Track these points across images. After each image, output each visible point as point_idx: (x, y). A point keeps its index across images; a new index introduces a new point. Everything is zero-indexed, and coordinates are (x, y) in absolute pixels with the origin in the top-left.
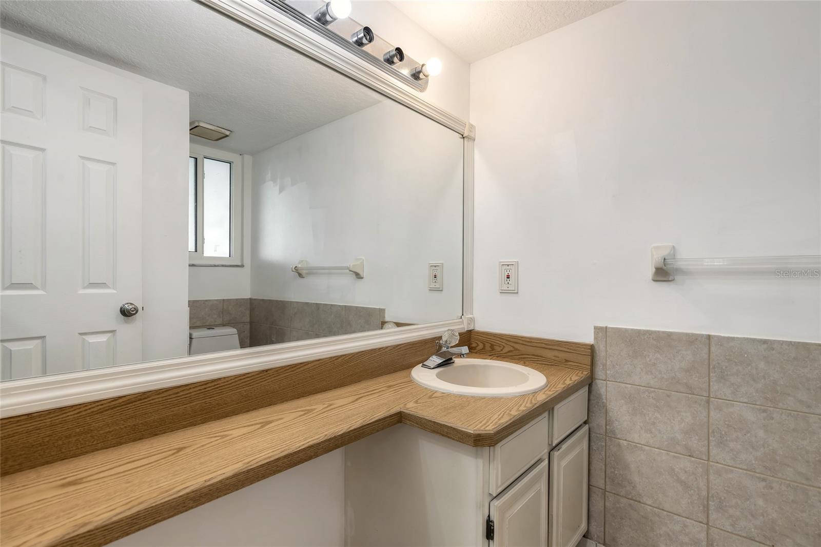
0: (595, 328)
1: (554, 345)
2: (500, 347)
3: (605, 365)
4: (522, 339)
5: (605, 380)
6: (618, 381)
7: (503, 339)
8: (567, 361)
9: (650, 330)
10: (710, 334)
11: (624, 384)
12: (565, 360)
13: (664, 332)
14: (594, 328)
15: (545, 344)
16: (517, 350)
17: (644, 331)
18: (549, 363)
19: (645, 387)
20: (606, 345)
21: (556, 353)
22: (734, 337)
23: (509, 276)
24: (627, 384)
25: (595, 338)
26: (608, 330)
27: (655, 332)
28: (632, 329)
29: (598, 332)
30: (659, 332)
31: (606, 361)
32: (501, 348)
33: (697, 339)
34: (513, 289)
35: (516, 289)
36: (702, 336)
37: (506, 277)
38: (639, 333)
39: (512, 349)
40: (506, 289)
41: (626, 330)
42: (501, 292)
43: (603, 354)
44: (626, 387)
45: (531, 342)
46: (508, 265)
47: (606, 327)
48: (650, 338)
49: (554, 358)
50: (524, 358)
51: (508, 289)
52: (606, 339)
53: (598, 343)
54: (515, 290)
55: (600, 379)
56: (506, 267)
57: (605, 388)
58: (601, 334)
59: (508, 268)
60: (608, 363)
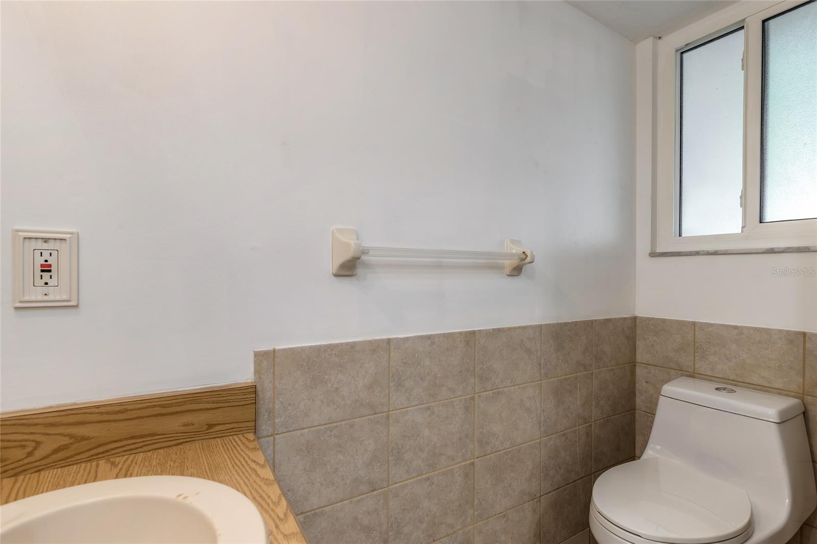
0: (257, 355)
1: (185, 403)
2: (24, 447)
3: (270, 412)
4: (97, 410)
5: (271, 436)
6: (291, 429)
7: (35, 425)
8: (210, 426)
9: (331, 344)
10: (390, 337)
11: (299, 432)
12: (208, 425)
13: (347, 344)
14: (255, 355)
15: (164, 406)
16: (84, 438)
17: (325, 346)
18: (171, 443)
19: (325, 424)
20: (274, 378)
21: (188, 418)
22: (408, 337)
23: (50, 266)
24: (303, 429)
25: (257, 372)
26: (276, 355)
27: (337, 345)
28: (310, 347)
29: (261, 360)
30: (341, 344)
31: (274, 403)
32: (29, 449)
33: (379, 346)
34: (65, 297)
35: (74, 296)
36: (383, 340)
37: (38, 269)
38: (319, 350)
39: (65, 441)
40: (40, 298)
41: (303, 349)
42: (17, 308)
43: (269, 394)
44: (302, 435)
45: (127, 410)
46: (46, 240)
47: (274, 350)
48: (332, 354)
49: (182, 429)
50: (103, 453)
51: (46, 298)
52: (274, 369)
53: (260, 378)
54: (69, 301)
55: (264, 437)
56: (40, 245)
57: (272, 447)
58: (265, 363)
59: (45, 246)
60: (277, 407)
